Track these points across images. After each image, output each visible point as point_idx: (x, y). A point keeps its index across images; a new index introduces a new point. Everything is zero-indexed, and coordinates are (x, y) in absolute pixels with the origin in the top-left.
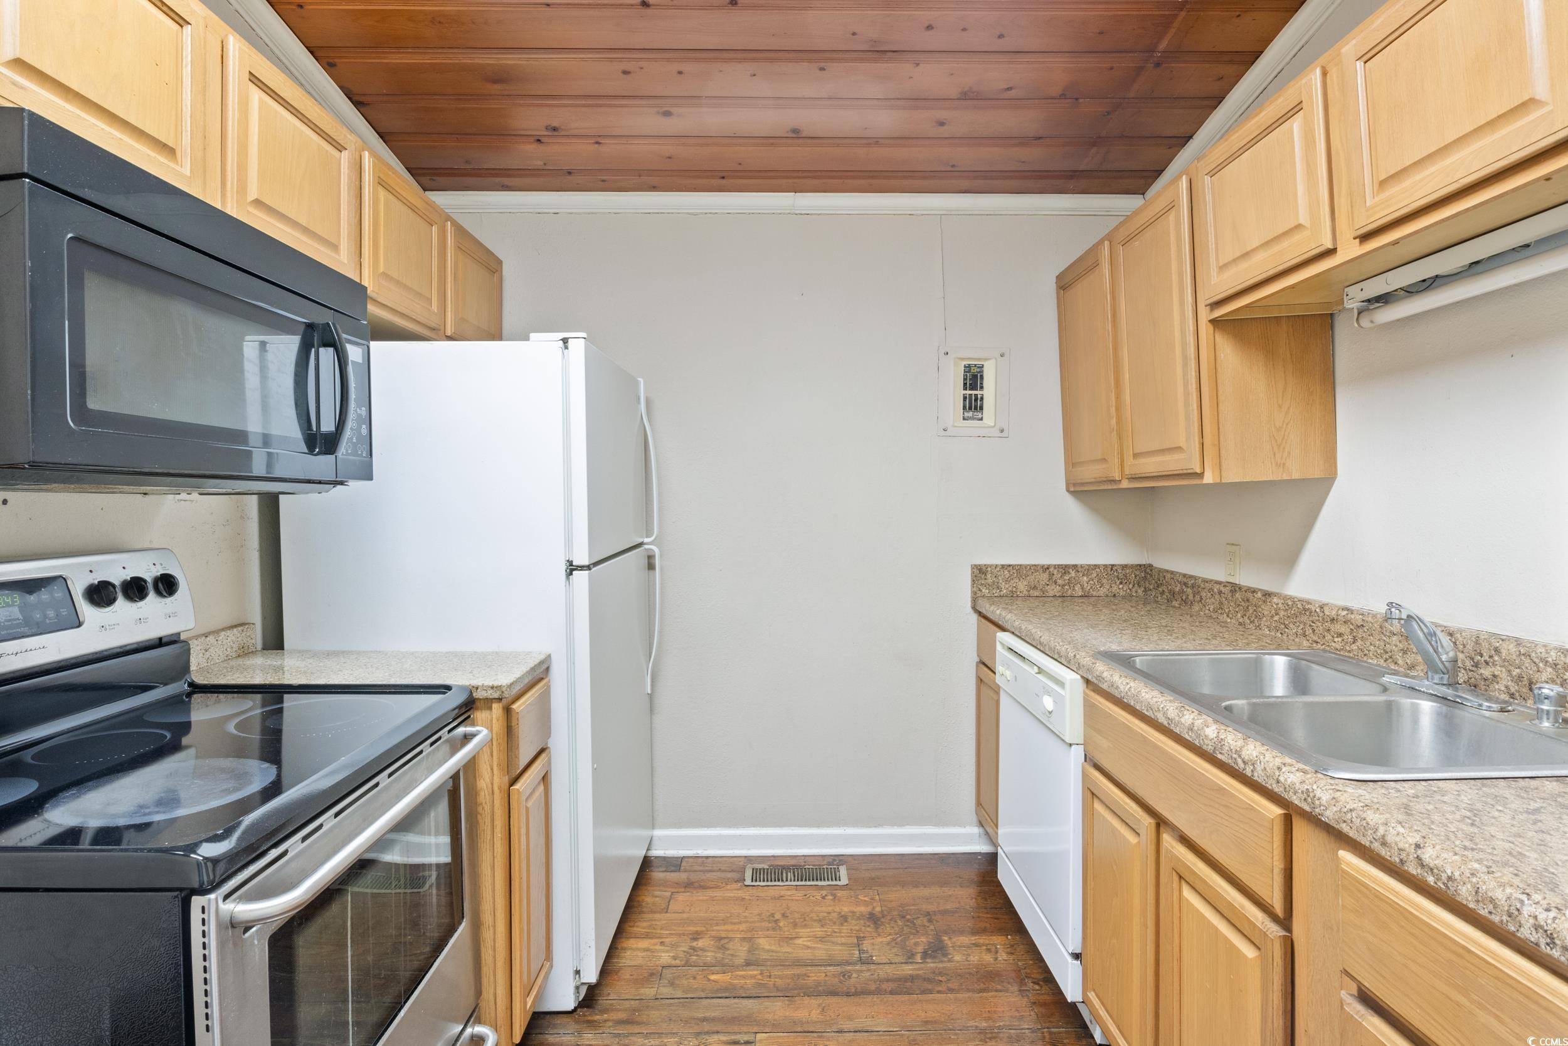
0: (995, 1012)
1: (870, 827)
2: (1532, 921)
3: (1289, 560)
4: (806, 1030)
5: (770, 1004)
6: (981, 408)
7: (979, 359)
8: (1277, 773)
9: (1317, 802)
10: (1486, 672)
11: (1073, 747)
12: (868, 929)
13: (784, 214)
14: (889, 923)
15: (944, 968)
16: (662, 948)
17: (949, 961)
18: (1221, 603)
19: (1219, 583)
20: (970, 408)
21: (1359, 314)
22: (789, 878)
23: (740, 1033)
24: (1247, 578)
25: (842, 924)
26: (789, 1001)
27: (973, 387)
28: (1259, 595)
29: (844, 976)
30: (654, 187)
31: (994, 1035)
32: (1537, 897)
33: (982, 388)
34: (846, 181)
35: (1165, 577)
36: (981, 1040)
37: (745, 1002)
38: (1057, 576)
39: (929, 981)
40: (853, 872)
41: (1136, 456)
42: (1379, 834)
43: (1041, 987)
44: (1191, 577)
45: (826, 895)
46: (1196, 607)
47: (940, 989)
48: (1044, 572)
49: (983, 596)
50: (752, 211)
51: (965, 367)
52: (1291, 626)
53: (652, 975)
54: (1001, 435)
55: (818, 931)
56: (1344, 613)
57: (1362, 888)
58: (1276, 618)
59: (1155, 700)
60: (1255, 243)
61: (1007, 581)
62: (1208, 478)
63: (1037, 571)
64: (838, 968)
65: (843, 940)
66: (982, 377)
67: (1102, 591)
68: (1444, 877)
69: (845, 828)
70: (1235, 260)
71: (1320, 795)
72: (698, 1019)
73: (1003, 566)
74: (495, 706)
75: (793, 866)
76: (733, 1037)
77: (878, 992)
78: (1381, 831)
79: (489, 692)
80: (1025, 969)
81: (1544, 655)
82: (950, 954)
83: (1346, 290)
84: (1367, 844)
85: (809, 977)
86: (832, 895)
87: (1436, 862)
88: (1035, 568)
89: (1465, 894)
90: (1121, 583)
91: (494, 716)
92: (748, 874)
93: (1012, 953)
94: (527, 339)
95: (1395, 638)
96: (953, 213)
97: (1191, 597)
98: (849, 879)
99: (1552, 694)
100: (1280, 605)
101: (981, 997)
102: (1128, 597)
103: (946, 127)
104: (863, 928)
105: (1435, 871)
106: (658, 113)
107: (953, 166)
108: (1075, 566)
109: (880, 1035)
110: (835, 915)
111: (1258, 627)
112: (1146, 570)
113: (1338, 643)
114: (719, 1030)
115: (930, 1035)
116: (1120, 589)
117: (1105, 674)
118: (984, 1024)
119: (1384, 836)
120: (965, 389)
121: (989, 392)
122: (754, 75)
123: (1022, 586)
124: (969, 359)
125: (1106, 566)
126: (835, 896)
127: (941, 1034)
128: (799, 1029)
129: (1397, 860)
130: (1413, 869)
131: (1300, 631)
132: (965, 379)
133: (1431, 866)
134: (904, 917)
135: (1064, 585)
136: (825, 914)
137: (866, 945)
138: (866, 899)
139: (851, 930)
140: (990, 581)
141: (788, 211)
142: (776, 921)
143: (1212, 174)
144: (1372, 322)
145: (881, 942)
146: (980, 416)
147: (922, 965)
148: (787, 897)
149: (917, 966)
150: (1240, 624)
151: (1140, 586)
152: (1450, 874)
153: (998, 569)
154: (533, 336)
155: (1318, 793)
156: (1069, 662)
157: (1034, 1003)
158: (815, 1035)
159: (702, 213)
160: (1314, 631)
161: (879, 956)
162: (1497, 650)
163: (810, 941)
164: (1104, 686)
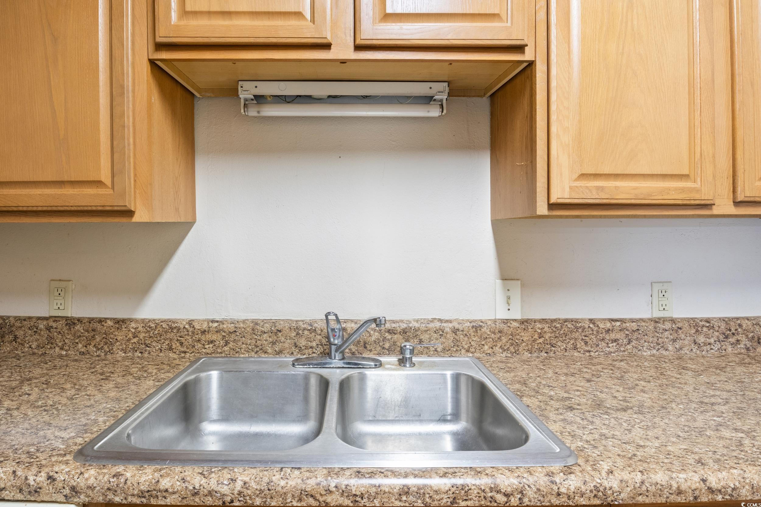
9: (609, 492)
18: (51, 337)
42: (674, 488)
52: (154, 344)
58: (134, 340)
62: (141, 216)
71: (610, 485)
78: (675, 486)
87: (721, 484)
95: (265, 335)
100: (139, 329)
105: (723, 490)
111: (110, 352)
113: (208, 349)
119: (678, 488)
131: (165, 347)
133: (719, 488)
152: (733, 487)
160: (181, 343)
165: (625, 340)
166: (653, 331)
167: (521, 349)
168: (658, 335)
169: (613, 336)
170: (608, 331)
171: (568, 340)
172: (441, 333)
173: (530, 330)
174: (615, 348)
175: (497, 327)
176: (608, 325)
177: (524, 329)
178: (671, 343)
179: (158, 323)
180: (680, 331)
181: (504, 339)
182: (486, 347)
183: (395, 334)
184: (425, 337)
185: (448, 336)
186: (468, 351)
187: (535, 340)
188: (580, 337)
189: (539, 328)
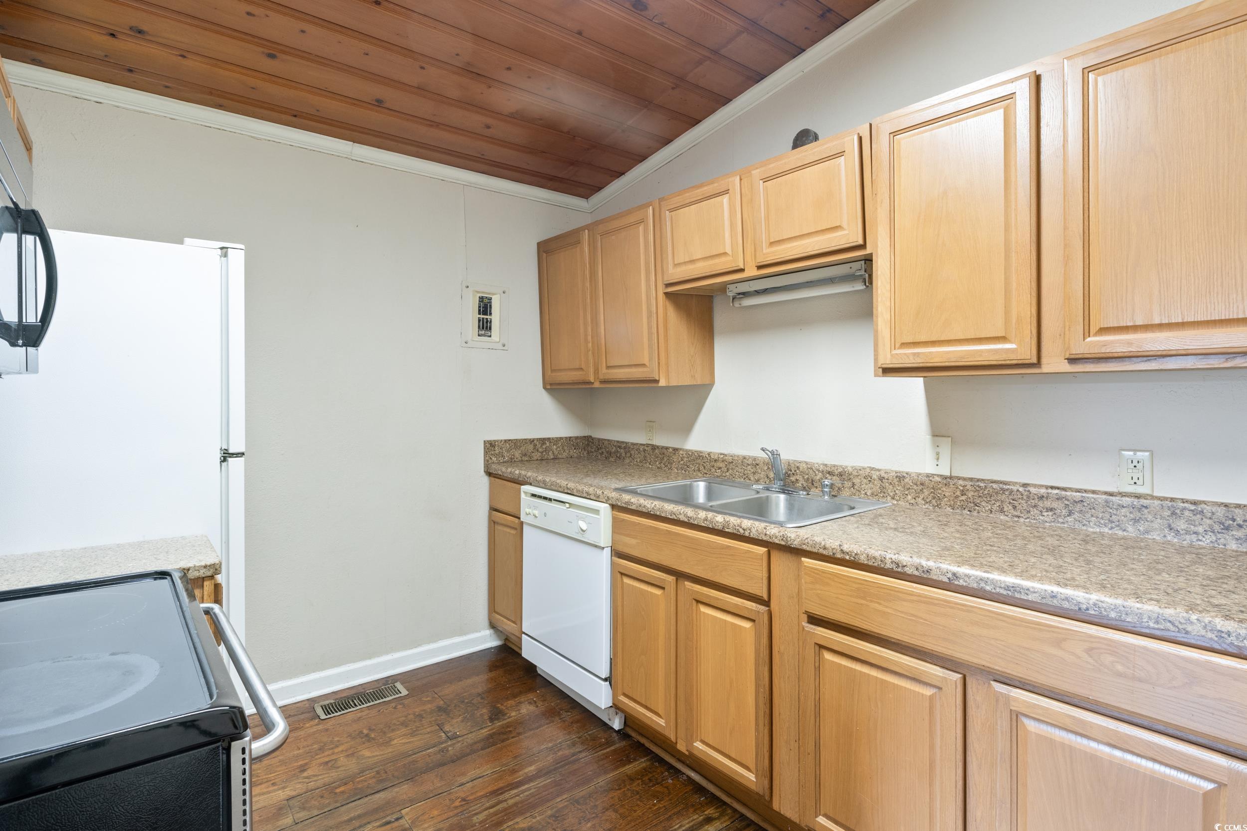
0: (553, 735)
1: (412, 648)
2: (890, 560)
3: (687, 428)
4: (437, 793)
5: (398, 789)
6: (490, 328)
7: (489, 294)
8: (765, 531)
9: (789, 539)
10: (793, 479)
11: (605, 549)
12: (442, 717)
13: (342, 157)
14: (455, 709)
15: (508, 723)
16: (276, 787)
17: (509, 718)
18: (645, 457)
19: (644, 445)
20: (483, 328)
21: (733, 299)
22: (357, 704)
23: (387, 816)
24: (661, 440)
25: (421, 721)
26: (412, 781)
27: (485, 313)
28: (671, 450)
29: (443, 752)
30: (220, 106)
31: (559, 748)
32: (889, 552)
33: (491, 314)
34: (400, 145)
35: (603, 443)
36: (553, 754)
37: (377, 796)
38: (539, 446)
39: (503, 733)
40: (407, 684)
41: (608, 367)
42: (822, 545)
43: (571, 712)
44: (623, 442)
45: (396, 706)
46: (627, 461)
47: (513, 735)
48: (531, 444)
49: (493, 463)
50: (314, 149)
51: (479, 298)
52: (691, 466)
53: (280, 809)
54: (504, 348)
55: (404, 730)
56: (722, 456)
57: (816, 571)
58: (682, 462)
59: (676, 509)
60: (699, 256)
61: (508, 451)
62: (662, 383)
63: (526, 443)
64: (435, 749)
65: (428, 730)
66: (491, 306)
67: (565, 455)
68: (853, 554)
69: (393, 654)
70: (685, 263)
72: (346, 821)
73: (505, 441)
74: (206, 583)
75: (356, 694)
76: (384, 821)
77: (473, 752)
78: (823, 543)
79: (202, 572)
80: (557, 706)
81: (818, 468)
82: (507, 714)
83: (728, 286)
84: (816, 551)
85: (417, 762)
86: (401, 704)
87: (849, 550)
88: (525, 441)
89: (863, 559)
90: (575, 449)
91: (205, 593)
92: (320, 711)
93: (545, 700)
94: (182, 243)
95: (749, 467)
96: (472, 185)
97: (623, 455)
98: (408, 690)
99: (828, 484)
100: (684, 455)
101: (540, 731)
102: (579, 457)
103: (491, 130)
104: (438, 718)
105: (849, 553)
106: (263, 53)
107: (483, 155)
108: (549, 439)
109: (490, 776)
110: (411, 717)
111: (670, 469)
112: (588, 439)
113: (719, 473)
114: (369, 821)
115: (521, 763)
116: (574, 453)
117: (632, 500)
118: (550, 745)
119: (824, 546)
120: (479, 314)
121: (495, 317)
122: (367, 54)
123: (517, 454)
124: (483, 292)
125: (566, 438)
126: (403, 704)
127: (528, 760)
128: (431, 796)
129: (832, 554)
130: (839, 556)
131: (696, 468)
132: (480, 307)
133: (847, 552)
134: (463, 702)
135: (543, 452)
136: (404, 718)
137: (447, 728)
138: (428, 699)
139: (430, 722)
140: (497, 452)
141: (345, 156)
142: (367, 735)
143: (671, 211)
144: (740, 304)
145: (457, 722)
146: (489, 334)
147: (493, 726)
148: (364, 717)
149: (490, 728)
150: (658, 468)
151: (585, 450)
152: (856, 553)
153: (502, 443)
154: (188, 240)
155: (789, 535)
156: (598, 497)
157: (572, 723)
158: (445, 794)
159: (265, 140)
160: (704, 467)
161: (461, 731)
162: (798, 468)
163: (403, 739)
164: (633, 507)
165: (1064, 511)
166: (1103, 506)
167: (943, 504)
168: (1111, 511)
169: (1048, 504)
170: (1041, 498)
171: (993, 502)
172: (869, 479)
173: (951, 486)
174: (1051, 518)
175: (919, 479)
176: (1043, 491)
177: (946, 485)
178: (1131, 523)
179: (693, 452)
180: (1146, 511)
181: (926, 492)
182: (909, 497)
183: (834, 476)
184: (856, 481)
185: (876, 482)
186: (893, 498)
187: (957, 497)
188: (1007, 500)
189: (961, 485)
